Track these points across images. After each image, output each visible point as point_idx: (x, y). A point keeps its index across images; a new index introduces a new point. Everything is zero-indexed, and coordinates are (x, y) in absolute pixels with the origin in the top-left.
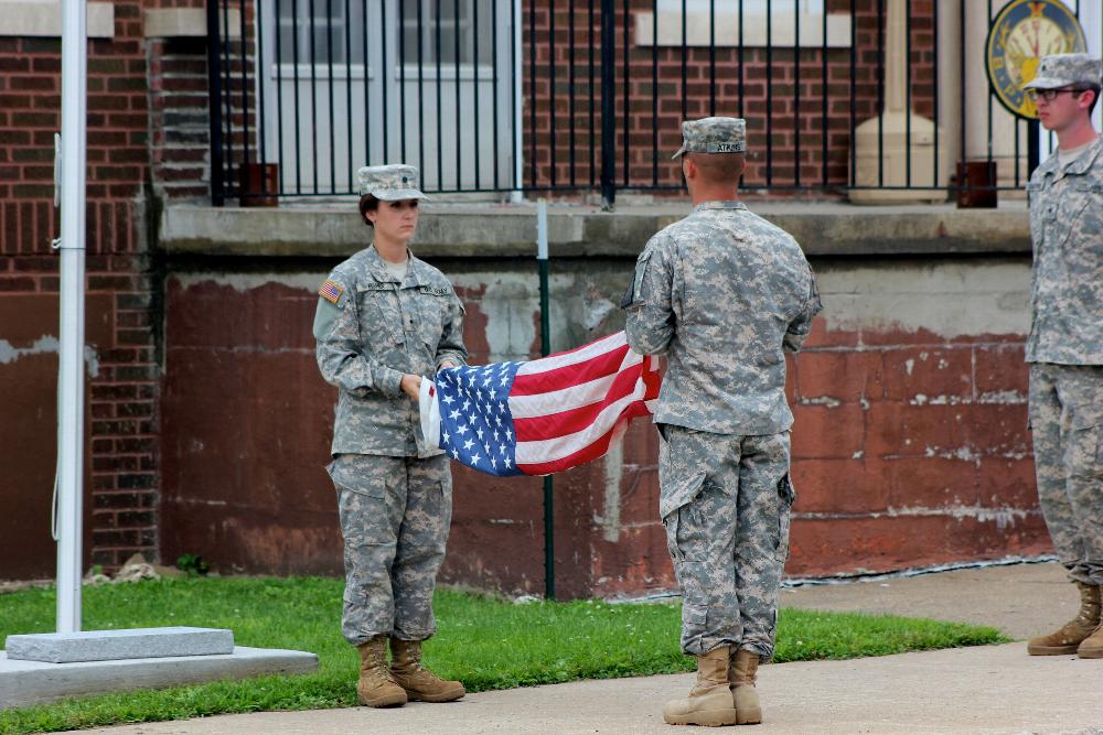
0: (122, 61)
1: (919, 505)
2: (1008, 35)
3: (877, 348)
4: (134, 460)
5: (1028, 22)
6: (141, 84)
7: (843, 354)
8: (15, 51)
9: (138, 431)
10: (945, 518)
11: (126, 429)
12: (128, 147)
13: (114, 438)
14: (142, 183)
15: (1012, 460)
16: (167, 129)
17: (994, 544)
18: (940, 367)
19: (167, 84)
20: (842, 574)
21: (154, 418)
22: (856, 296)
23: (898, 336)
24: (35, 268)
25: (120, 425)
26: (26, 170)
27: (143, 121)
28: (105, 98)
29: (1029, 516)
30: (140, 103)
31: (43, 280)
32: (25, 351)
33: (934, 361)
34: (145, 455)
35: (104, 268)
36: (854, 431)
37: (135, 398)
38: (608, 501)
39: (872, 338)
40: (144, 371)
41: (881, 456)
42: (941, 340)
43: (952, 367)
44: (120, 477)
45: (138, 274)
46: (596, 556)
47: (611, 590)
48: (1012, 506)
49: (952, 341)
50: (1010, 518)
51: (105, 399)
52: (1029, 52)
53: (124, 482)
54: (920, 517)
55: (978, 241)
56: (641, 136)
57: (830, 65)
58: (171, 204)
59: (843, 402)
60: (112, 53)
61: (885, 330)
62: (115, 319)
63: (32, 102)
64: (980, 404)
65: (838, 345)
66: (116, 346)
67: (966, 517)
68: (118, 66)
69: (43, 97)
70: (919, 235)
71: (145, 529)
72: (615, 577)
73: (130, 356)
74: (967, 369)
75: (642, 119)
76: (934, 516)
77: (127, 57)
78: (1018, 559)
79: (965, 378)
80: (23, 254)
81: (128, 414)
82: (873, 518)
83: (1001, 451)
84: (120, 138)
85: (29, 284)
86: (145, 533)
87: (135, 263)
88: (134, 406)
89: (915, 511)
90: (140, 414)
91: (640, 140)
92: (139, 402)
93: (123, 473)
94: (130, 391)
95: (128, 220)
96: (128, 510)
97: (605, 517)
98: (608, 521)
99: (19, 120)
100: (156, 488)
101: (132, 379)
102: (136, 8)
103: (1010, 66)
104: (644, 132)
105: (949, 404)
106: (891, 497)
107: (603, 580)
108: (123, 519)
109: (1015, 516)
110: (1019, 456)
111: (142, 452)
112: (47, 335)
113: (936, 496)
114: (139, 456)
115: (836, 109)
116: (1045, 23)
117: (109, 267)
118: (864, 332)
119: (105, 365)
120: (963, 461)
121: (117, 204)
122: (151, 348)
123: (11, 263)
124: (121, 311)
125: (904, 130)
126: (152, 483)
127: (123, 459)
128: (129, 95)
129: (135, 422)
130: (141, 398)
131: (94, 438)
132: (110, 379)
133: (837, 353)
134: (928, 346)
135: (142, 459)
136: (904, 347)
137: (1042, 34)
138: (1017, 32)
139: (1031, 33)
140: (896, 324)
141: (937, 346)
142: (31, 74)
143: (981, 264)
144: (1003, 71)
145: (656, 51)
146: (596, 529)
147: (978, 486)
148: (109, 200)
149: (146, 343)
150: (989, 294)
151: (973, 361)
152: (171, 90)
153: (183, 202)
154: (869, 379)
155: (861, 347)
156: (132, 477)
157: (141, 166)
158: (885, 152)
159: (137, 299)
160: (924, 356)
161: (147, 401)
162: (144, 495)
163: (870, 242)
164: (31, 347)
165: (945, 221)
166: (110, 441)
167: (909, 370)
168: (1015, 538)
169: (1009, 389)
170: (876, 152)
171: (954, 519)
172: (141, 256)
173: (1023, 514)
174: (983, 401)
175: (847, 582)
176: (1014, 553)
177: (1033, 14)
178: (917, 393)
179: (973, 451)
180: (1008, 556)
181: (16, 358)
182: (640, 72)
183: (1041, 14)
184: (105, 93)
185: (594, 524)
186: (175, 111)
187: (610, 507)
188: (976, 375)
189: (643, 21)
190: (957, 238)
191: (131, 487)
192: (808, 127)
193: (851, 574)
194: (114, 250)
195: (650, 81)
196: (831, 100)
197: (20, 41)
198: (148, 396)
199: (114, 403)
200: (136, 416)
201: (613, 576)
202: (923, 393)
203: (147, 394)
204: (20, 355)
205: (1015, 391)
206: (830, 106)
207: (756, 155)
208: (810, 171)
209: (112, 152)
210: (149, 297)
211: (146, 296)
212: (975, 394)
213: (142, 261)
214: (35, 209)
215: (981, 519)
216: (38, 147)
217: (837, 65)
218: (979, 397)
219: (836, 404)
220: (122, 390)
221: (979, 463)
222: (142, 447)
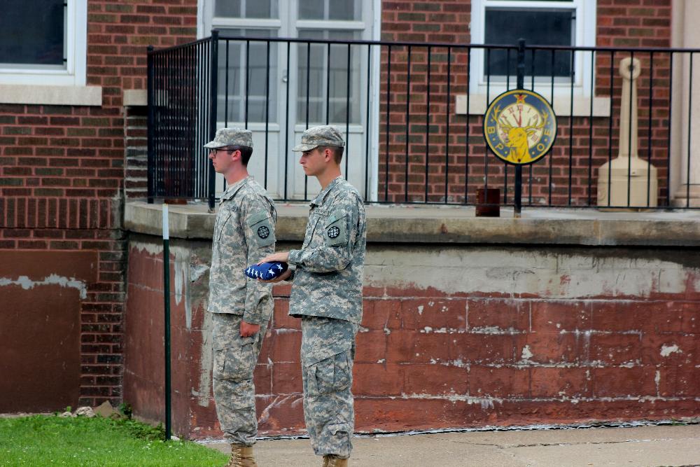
0: (108, 119)
1: (424, 393)
2: (499, 113)
3: (397, 298)
4: (108, 347)
5: (514, 106)
6: (121, 132)
7: (372, 301)
8: (39, 113)
9: (111, 330)
10: (443, 401)
11: (104, 329)
12: (111, 168)
13: (96, 334)
14: (119, 189)
15: (494, 368)
16: (128, 158)
17: (478, 418)
18: (443, 311)
19: (130, 133)
20: (362, 432)
21: (122, 324)
22: (384, 267)
23: (412, 291)
24: (47, 236)
25: (100, 326)
26: (43, 180)
27: (121, 153)
28: (97, 140)
29: (504, 402)
30: (120, 143)
31: (52, 242)
32: (39, 283)
33: (438, 308)
34: (115, 344)
35: (92, 237)
36: (379, 347)
37: (110, 312)
38: (202, 382)
39: (392, 291)
40: (116, 296)
41: (398, 363)
42: (445, 294)
43: (451, 311)
44: (99, 356)
45: (114, 241)
46: (192, 414)
47: (203, 436)
48: (494, 397)
49: (452, 296)
50: (491, 403)
51: (90, 311)
52: (514, 124)
53: (101, 359)
54: (425, 400)
55: (470, 236)
56: (458, 168)
57: (594, 127)
58: (130, 201)
59: (371, 329)
60: (101, 115)
61: (403, 287)
62: (99, 267)
63: (49, 142)
64: (471, 334)
65: (369, 296)
66: (98, 281)
67: (458, 401)
68: (106, 122)
69: (56, 139)
70: (426, 232)
71: (114, 387)
72: (206, 427)
73: (108, 287)
74: (463, 313)
75: (459, 158)
76: (434, 399)
77: (111, 117)
78: (494, 427)
79: (460, 318)
80: (38, 228)
81: (105, 321)
82: (391, 399)
83: (485, 362)
84: (106, 163)
85: (43, 245)
86: (114, 389)
87: (113, 234)
88: (110, 316)
89: (421, 396)
90: (113, 321)
91: (457, 170)
92: (113, 314)
93: (100, 354)
94: (107, 308)
95: (108, 210)
96: (103, 375)
97: (200, 392)
98: (201, 395)
99: (40, 152)
100: (122, 363)
101: (109, 301)
102: (119, 89)
103: (500, 132)
104: (460, 165)
105: (448, 333)
106: (404, 387)
107: (197, 429)
108: (100, 380)
109: (494, 402)
110: (499, 366)
111: (114, 342)
112: (54, 274)
113: (436, 388)
114: (111, 345)
115: (596, 154)
116: (526, 107)
117: (96, 237)
118: (388, 288)
119: (91, 292)
120: (457, 367)
121: (101, 201)
122: (121, 283)
123: (32, 233)
124: (102, 262)
125: (627, 167)
126: (120, 361)
127: (100, 346)
128: (112, 139)
129: (110, 326)
130: (114, 312)
131: (83, 334)
132: (94, 300)
133: (368, 300)
134: (434, 298)
135: (114, 346)
136: (417, 298)
137: (524, 114)
138: (506, 112)
139: (517, 113)
140: (411, 284)
141: (441, 298)
142: (49, 126)
143: (475, 250)
144: (495, 135)
145: (468, 117)
146: (193, 398)
147: (468, 383)
148: (97, 198)
149: (119, 280)
150: (480, 268)
151: (467, 308)
152: (133, 136)
153: (137, 200)
154: (391, 316)
155: (385, 297)
156: (107, 357)
157: (119, 179)
158: (612, 180)
159: (114, 255)
160: (431, 304)
161: (117, 314)
162: (114, 367)
163: (391, 235)
164: (43, 280)
165: (445, 223)
166: (93, 336)
167: (420, 312)
168: (495, 415)
169: (493, 326)
170: (607, 180)
171: (450, 403)
172: (117, 230)
173: (501, 401)
174: (473, 332)
175: (365, 436)
176: (491, 424)
177: (518, 101)
178: (425, 326)
179: (464, 362)
180: (488, 426)
181: (33, 287)
182: (457, 130)
183: (523, 101)
184: (97, 137)
185: (192, 396)
186: (134, 148)
187: (204, 386)
188: (468, 316)
189: (460, 100)
190: (454, 234)
191: (106, 362)
192: (577, 164)
193: (369, 432)
194: (98, 227)
195: (465, 135)
196: (594, 148)
197: (42, 107)
198: (119, 311)
199: (96, 314)
200: (110, 322)
201: (204, 427)
202: (430, 326)
203: (118, 309)
204: (36, 285)
205: (497, 327)
206: (594, 152)
207: (539, 180)
208: (578, 190)
209: (99, 171)
210: (121, 254)
211: (119, 254)
212: (467, 328)
213: (117, 234)
214: (47, 203)
215: (470, 402)
216: (52, 167)
217: (598, 127)
218: (471, 329)
219: (367, 330)
220: (102, 307)
221: (469, 369)
222: (114, 340)
